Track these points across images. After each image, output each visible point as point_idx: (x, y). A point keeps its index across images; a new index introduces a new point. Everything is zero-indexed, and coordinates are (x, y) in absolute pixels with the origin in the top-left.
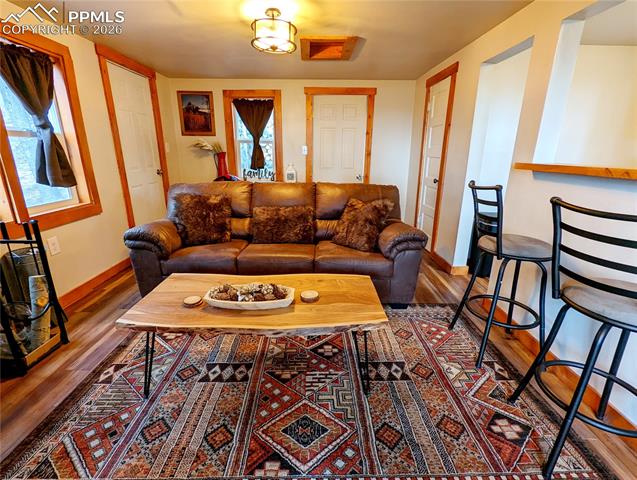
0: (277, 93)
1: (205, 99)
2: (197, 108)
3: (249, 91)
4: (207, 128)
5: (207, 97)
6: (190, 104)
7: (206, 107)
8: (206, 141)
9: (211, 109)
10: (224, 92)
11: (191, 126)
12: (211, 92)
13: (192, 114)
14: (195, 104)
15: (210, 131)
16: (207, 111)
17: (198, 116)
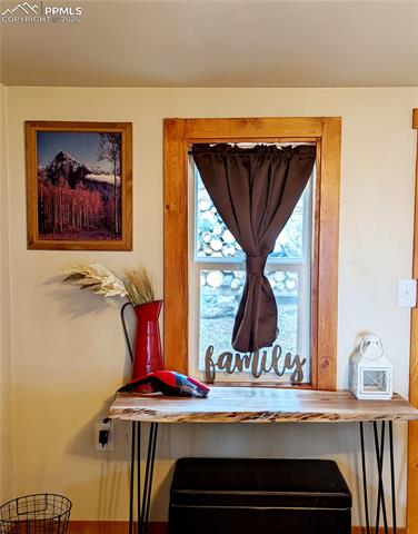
0: (331, 125)
1: (109, 146)
2: (82, 170)
3: (243, 122)
4: (108, 227)
5: (116, 137)
6: (60, 157)
7: (108, 165)
8: (105, 265)
9: (125, 172)
10: (169, 124)
11: (60, 220)
12: (128, 126)
13: (64, 188)
14: (79, 157)
15: (119, 235)
16: (110, 179)
17: (81, 193)
